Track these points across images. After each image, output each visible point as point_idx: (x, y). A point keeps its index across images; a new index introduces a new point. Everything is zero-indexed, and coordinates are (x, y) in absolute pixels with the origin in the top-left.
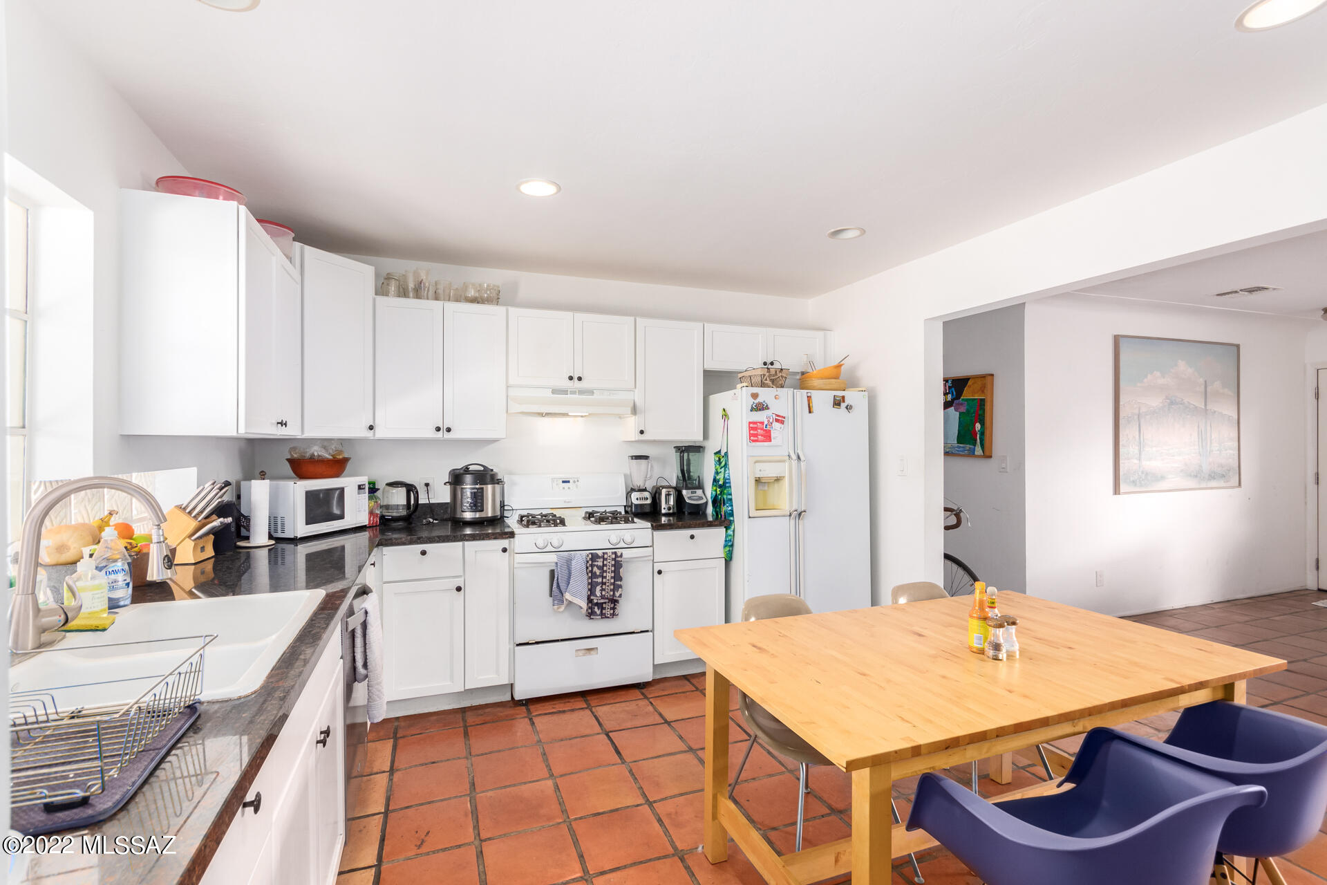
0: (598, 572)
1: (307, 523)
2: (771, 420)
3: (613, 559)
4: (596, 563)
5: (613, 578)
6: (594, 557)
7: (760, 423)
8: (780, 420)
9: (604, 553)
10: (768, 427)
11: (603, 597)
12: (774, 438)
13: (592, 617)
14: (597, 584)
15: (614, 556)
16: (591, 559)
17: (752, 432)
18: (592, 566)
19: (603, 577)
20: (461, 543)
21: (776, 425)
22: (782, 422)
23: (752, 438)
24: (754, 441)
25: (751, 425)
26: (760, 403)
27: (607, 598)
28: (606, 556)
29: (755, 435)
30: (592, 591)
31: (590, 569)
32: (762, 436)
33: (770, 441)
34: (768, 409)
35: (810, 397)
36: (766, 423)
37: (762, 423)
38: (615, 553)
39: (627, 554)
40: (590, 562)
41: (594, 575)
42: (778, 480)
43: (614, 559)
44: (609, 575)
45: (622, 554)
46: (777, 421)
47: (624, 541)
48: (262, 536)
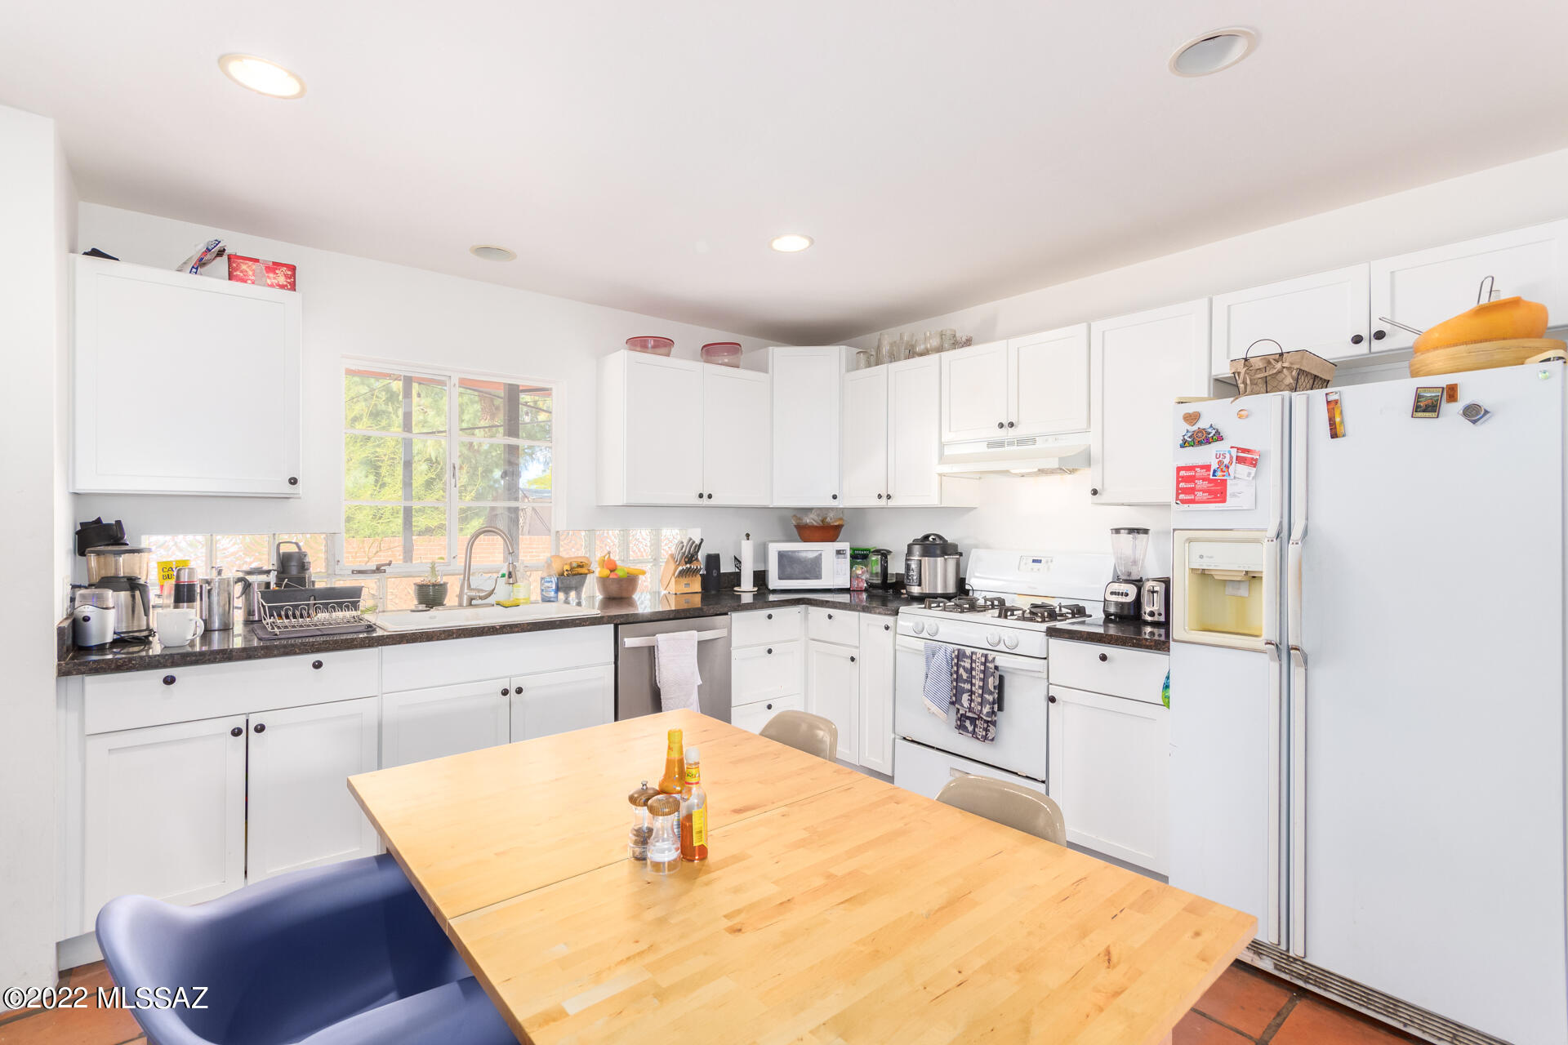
0: (965, 676)
1: (780, 578)
2: (1226, 461)
3: (982, 664)
4: (962, 664)
5: (982, 688)
6: (960, 656)
7: (1202, 467)
8: (1247, 458)
9: (972, 653)
10: (1219, 473)
11: (970, 709)
12: (1234, 495)
13: (961, 732)
14: (964, 691)
15: (983, 660)
16: (958, 657)
17: (1182, 485)
18: (957, 665)
19: (972, 685)
21: (1241, 470)
22: (1253, 463)
23: (1182, 496)
24: (1184, 502)
25: (1182, 473)
26: (1200, 431)
27: (975, 713)
28: (974, 657)
29: (1192, 491)
30: (957, 693)
31: (955, 668)
32: (1204, 491)
33: (1224, 501)
34: (1220, 439)
35: (1336, 402)
36: (1214, 466)
37: (1208, 467)
38: (986, 656)
39: (1002, 661)
40: (956, 661)
41: (958, 679)
42: (1253, 578)
43: (984, 664)
44: (978, 683)
45: (994, 658)
46: (1240, 460)
47: (1002, 642)
48: (747, 584)
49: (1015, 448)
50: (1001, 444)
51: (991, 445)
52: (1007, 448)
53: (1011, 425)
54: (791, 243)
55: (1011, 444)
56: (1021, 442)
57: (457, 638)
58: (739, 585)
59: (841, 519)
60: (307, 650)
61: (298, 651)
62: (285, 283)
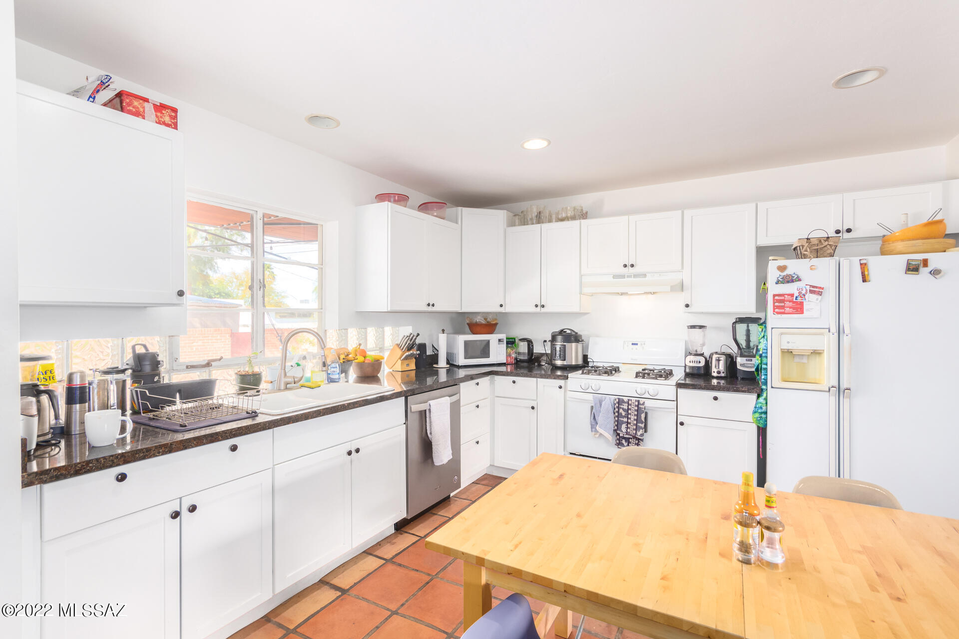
0: (624, 414)
1: (465, 358)
2: (804, 292)
3: (636, 406)
4: (622, 407)
5: (637, 420)
6: (620, 402)
7: (788, 295)
8: (816, 291)
9: (629, 400)
10: (799, 298)
11: (627, 433)
12: (808, 310)
13: (619, 447)
14: (623, 422)
15: (637, 403)
16: (618, 403)
17: (777, 304)
18: (618, 407)
19: (628, 418)
20: (535, 379)
21: (810, 296)
22: (820, 294)
23: (776, 310)
24: (778, 313)
25: (776, 298)
26: (788, 275)
27: (631, 435)
28: (630, 402)
29: (783, 307)
30: (618, 425)
31: (617, 410)
32: (790, 308)
33: (802, 313)
34: (800, 280)
35: (865, 264)
36: (796, 294)
37: (792, 295)
38: (638, 401)
39: (649, 404)
40: (617, 405)
41: (619, 415)
42: (816, 353)
43: (638, 406)
44: (633, 417)
45: (644, 402)
46: (811, 292)
47: (647, 393)
48: (442, 363)
49: (632, 279)
50: (623, 277)
51: (615, 277)
52: (626, 279)
53: (632, 266)
54: (536, 144)
55: (629, 277)
56: (635, 276)
57: (323, 415)
58: (437, 363)
59: (496, 319)
60: (227, 436)
61: (220, 438)
62: (170, 123)
